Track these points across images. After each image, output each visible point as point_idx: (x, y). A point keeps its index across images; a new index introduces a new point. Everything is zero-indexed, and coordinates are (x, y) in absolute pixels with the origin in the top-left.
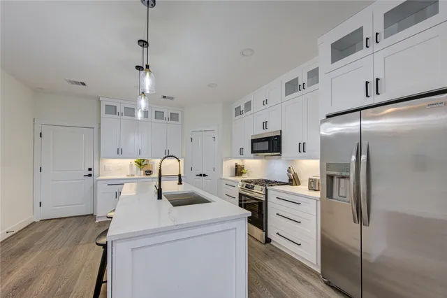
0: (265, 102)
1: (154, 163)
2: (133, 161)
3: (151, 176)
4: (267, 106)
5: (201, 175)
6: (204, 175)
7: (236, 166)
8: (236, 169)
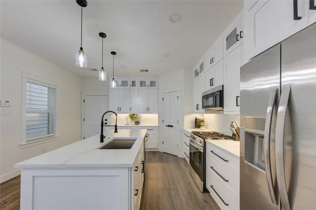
0: (212, 61)
1: (141, 116)
2: (128, 115)
3: (139, 125)
4: (213, 64)
5: (169, 126)
6: (171, 126)
7: (196, 119)
8: (196, 122)
